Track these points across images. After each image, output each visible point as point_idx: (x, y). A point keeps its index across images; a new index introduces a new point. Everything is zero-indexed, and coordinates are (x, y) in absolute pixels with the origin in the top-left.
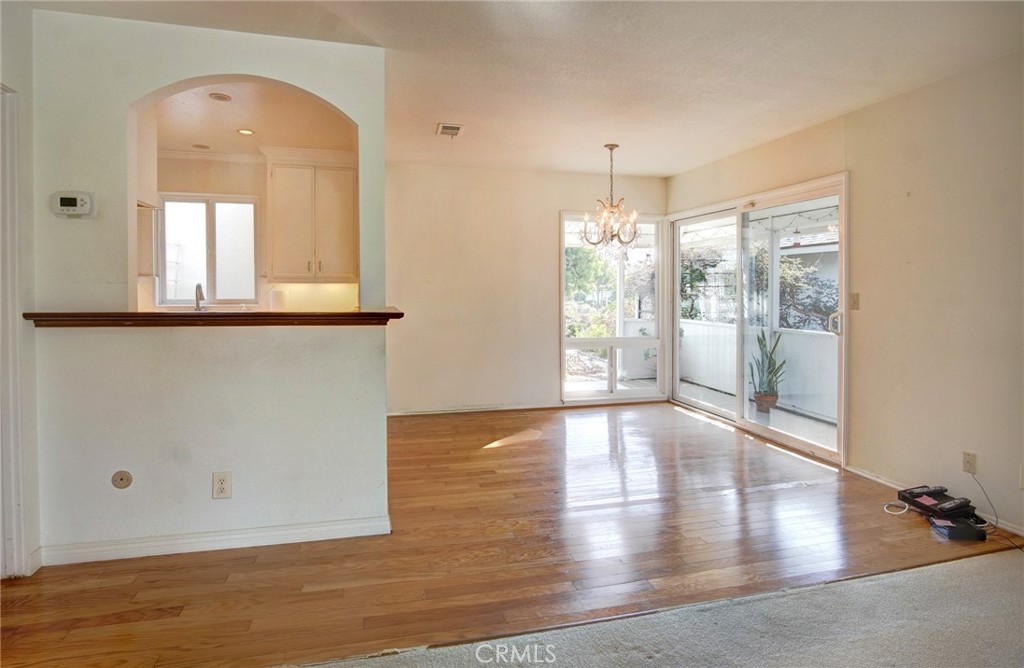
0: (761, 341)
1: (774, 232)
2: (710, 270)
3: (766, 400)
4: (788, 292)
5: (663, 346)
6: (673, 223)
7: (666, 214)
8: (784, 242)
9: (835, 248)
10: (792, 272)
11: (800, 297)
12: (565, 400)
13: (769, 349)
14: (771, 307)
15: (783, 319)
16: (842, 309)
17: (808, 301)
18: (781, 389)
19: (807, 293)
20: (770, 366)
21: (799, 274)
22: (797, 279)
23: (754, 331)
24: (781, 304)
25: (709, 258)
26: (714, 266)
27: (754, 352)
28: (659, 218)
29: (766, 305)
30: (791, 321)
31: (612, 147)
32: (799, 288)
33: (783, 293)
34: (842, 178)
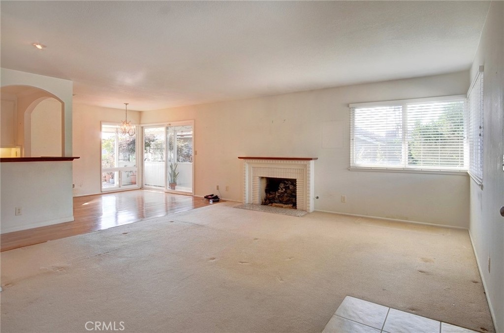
0: (171, 167)
1: (175, 131)
2: (152, 143)
3: (173, 185)
4: (179, 150)
5: (138, 170)
6: (142, 127)
7: (140, 124)
8: (178, 134)
9: (191, 136)
10: (181, 144)
11: (183, 152)
12: (103, 191)
13: (174, 169)
14: (174, 156)
15: (178, 160)
16: (193, 155)
17: (186, 153)
18: (177, 181)
19: (185, 151)
20: (174, 175)
21: (183, 145)
22: (182, 147)
23: (169, 164)
24: (177, 155)
25: (151, 138)
26: (153, 141)
27: (169, 170)
28: (137, 125)
29: (173, 155)
30: (180, 160)
31: (127, 104)
32: (183, 149)
33: (178, 151)
34: (193, 121)
